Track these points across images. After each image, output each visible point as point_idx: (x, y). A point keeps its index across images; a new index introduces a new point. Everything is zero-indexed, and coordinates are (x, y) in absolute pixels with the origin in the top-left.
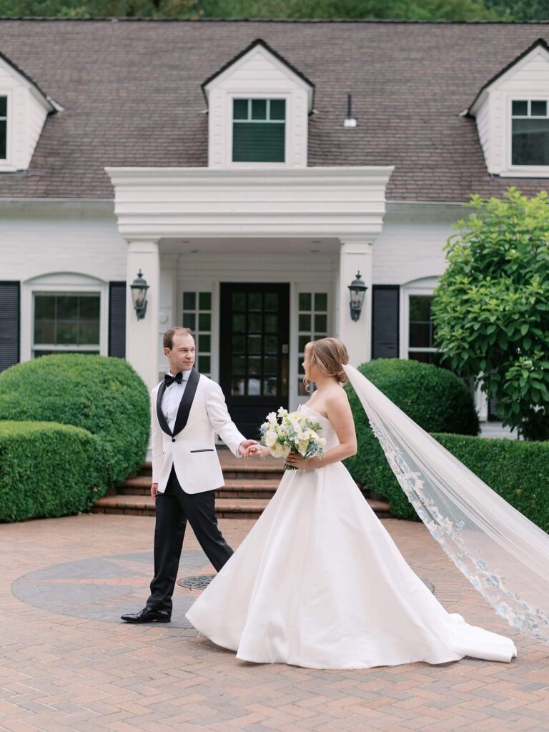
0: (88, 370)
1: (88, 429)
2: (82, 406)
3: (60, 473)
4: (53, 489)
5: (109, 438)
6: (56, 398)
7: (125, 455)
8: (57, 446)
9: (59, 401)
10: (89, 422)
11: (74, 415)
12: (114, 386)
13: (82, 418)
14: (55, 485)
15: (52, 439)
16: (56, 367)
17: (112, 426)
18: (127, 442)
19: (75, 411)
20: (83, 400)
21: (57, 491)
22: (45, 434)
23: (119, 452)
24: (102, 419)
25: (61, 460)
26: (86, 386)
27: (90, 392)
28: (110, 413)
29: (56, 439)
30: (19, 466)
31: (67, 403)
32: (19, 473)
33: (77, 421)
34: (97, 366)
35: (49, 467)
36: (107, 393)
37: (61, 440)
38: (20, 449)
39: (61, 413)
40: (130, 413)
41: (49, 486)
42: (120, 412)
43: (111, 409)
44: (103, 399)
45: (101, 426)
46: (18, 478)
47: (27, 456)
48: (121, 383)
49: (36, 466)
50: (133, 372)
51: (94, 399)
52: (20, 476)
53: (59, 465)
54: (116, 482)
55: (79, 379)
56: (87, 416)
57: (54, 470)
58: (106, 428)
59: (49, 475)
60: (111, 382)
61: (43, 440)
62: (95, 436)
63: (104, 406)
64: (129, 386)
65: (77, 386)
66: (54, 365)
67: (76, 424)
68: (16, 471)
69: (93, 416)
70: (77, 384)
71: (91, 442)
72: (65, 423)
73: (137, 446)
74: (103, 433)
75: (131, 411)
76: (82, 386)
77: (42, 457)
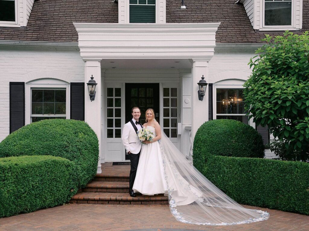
0: (67, 127)
1: (68, 158)
2: (65, 146)
3: (55, 183)
4: (51, 192)
5: (79, 163)
6: (51, 142)
7: (87, 171)
8: (53, 168)
9: (52, 144)
10: (69, 155)
11: (60, 151)
12: (81, 135)
13: (65, 152)
14: (51, 190)
15: (50, 165)
16: (49, 126)
17: (81, 156)
18: (88, 164)
19: (61, 149)
20: (65, 143)
21: (53, 193)
22: (46, 163)
23: (84, 170)
24: (75, 153)
25: (55, 176)
26: (66, 135)
27: (68, 139)
28: (79, 149)
29: (53, 165)
30: (32, 181)
31: (57, 145)
32: (32, 185)
33: (62, 154)
34: (71, 125)
35: (49, 181)
36: (77, 139)
37: (55, 165)
38: (33, 172)
39: (54, 150)
40: (90, 149)
41: (49, 191)
42: (84, 149)
43: (80, 147)
44: (75, 142)
45: (75, 156)
46: (32, 188)
47: (37, 176)
48: (84, 133)
49: (42, 181)
50: (90, 128)
51: (71, 142)
52: (33, 187)
53: (54, 179)
54: (83, 186)
55: (62, 132)
56: (67, 151)
57: (51, 182)
58: (77, 158)
59: (49, 185)
60: (79, 133)
61: (45, 166)
62: (72, 162)
63: (76, 146)
64: (88, 135)
65: (61, 136)
66: (48, 125)
67: (61, 156)
68: (31, 184)
69: (71, 151)
70: (61, 135)
71: (71, 165)
72: (56, 156)
73: (93, 166)
74: (76, 160)
75: (90, 148)
76: (64, 135)
77: (45, 175)
